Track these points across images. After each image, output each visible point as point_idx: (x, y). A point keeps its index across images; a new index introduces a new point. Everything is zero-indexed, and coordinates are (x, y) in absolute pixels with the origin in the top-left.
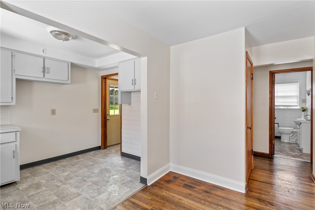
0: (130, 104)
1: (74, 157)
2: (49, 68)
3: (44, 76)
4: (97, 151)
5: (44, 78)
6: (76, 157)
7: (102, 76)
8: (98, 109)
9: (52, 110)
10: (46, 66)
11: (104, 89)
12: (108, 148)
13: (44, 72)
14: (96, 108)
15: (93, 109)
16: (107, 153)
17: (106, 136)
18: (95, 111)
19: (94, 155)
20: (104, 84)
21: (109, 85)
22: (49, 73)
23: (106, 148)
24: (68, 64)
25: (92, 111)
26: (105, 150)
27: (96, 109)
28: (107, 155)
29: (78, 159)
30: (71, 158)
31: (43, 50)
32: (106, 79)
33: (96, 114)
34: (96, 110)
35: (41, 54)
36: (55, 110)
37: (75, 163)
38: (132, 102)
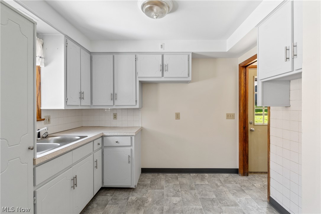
0: (288, 106)
1: (200, 174)
2: (167, 64)
3: (163, 75)
4: (233, 175)
5: (163, 78)
6: (202, 176)
7: (239, 65)
8: (234, 114)
9: (176, 113)
10: (165, 63)
11: (243, 84)
12: (250, 176)
13: (163, 70)
14: (231, 112)
15: (227, 114)
16: (246, 184)
17: (248, 157)
18: (230, 116)
19: (225, 181)
20: (243, 76)
21: (254, 77)
22: (168, 71)
23: (247, 175)
24: (189, 56)
25: (225, 116)
26: (245, 178)
27: (230, 114)
28: (243, 191)
29: (202, 179)
30: (197, 174)
31: (161, 45)
32: (247, 68)
33: (231, 121)
34: (232, 116)
35: (160, 50)
36: (180, 113)
37: (196, 185)
38: (291, 103)
